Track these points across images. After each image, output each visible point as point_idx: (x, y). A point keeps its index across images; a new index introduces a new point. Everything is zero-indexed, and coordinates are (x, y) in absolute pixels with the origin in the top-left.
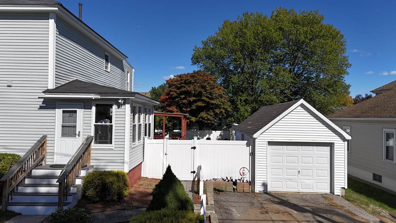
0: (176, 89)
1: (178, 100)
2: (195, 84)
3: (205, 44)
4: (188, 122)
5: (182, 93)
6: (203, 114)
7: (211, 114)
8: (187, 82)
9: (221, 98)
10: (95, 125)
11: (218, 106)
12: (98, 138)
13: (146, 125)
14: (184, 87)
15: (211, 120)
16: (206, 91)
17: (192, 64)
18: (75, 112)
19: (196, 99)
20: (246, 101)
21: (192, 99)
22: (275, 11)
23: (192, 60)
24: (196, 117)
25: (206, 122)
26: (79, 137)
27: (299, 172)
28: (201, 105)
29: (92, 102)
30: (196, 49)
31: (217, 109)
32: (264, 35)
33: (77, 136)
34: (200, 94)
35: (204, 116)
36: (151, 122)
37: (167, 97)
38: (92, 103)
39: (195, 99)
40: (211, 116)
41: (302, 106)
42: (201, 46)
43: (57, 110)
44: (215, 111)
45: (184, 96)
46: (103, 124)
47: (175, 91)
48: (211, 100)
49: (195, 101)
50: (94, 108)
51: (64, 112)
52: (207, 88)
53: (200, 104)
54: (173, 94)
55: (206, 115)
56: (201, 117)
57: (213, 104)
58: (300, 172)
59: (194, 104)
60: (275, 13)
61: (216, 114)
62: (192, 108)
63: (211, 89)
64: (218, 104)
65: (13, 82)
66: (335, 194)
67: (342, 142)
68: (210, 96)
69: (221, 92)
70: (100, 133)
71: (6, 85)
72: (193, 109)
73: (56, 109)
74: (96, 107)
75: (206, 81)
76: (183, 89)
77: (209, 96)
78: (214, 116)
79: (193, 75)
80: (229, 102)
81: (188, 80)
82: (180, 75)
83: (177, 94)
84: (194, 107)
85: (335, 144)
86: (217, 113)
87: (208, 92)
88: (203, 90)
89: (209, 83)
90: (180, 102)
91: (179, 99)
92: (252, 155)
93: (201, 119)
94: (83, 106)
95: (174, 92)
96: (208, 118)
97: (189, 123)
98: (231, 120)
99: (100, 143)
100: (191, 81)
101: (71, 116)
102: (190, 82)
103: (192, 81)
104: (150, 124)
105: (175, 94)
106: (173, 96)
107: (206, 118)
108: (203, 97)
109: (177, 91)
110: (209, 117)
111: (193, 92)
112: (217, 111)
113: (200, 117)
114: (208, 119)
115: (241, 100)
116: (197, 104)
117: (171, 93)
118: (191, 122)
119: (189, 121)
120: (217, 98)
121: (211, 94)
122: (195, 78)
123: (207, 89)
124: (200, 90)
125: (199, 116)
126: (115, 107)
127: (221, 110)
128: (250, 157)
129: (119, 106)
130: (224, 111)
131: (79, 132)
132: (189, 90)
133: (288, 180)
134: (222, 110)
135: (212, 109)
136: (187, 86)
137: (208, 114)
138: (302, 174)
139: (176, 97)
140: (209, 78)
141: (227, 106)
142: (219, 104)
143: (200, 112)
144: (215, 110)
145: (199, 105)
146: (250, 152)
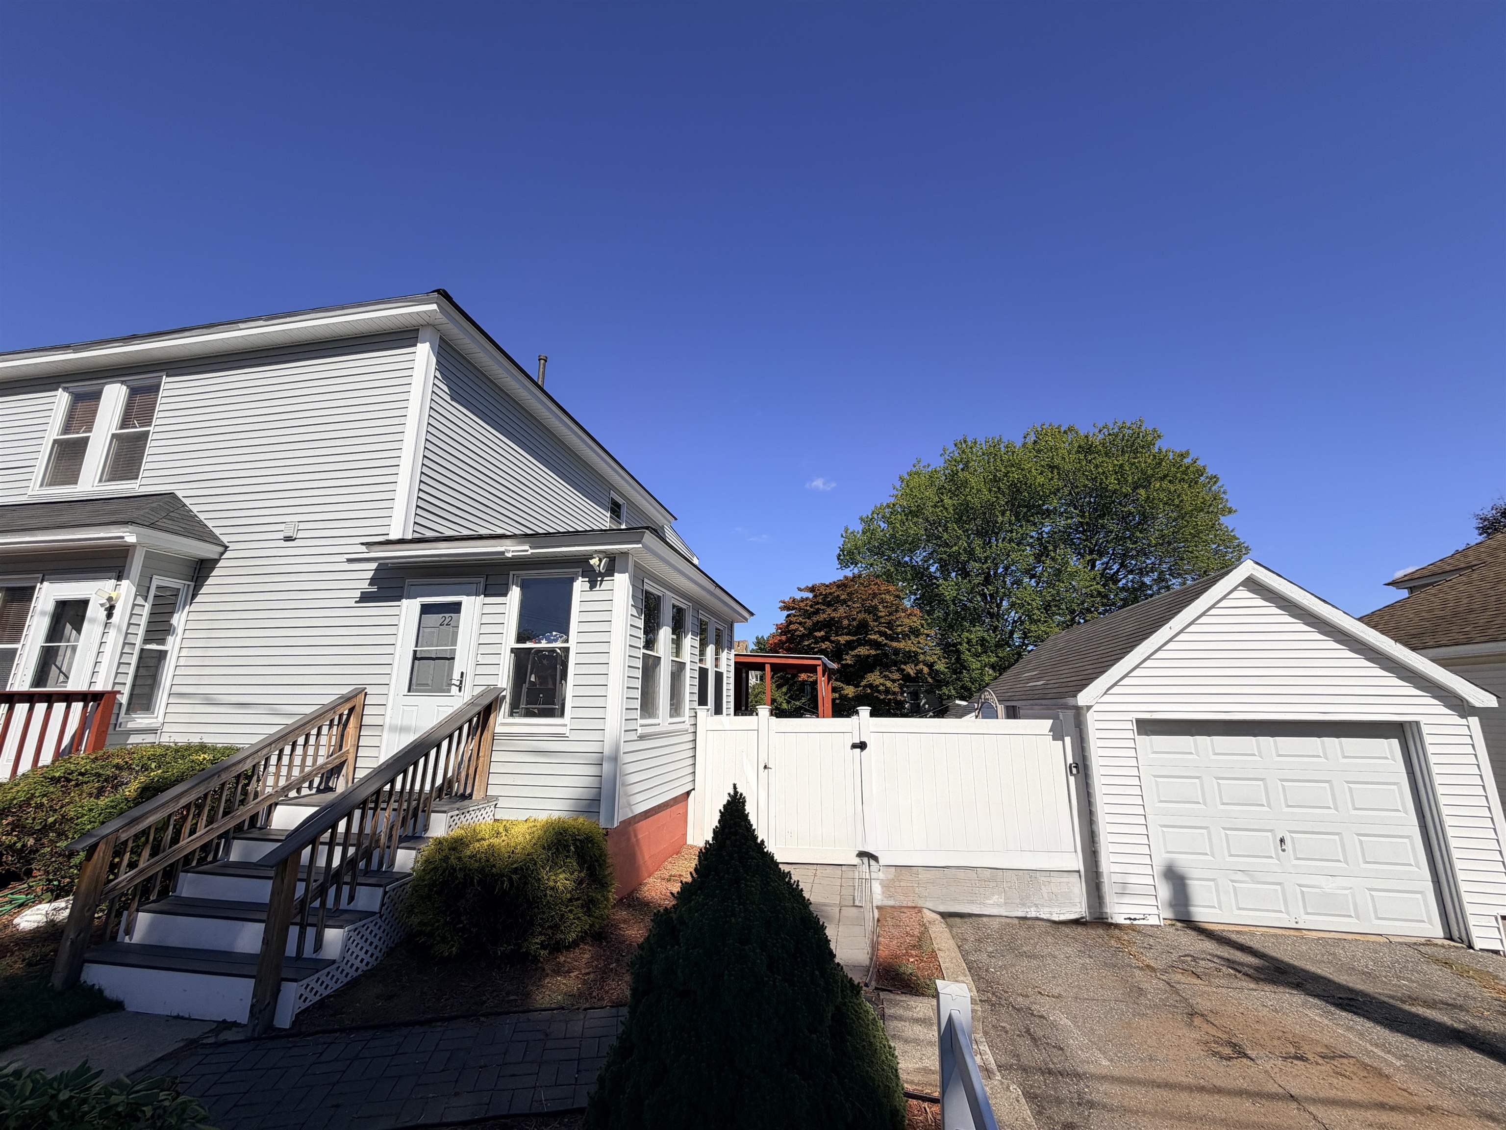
0: (803, 619)
1: (810, 645)
2: (850, 603)
3: (867, 521)
4: (836, 699)
5: (817, 626)
6: (874, 678)
7: (895, 677)
8: (829, 599)
9: (917, 636)
10: (513, 650)
11: (911, 657)
12: (523, 698)
13: (703, 673)
14: (824, 611)
15: (894, 693)
16: (877, 619)
17: (839, 566)
18: (456, 608)
19: (855, 638)
20: (982, 641)
21: (843, 639)
22: (1032, 433)
23: (838, 559)
24: (857, 686)
25: (882, 698)
26: (460, 690)
27: (1282, 841)
28: (867, 653)
29: (511, 573)
30: (848, 535)
31: (909, 663)
32: (1013, 481)
33: (455, 689)
34: (863, 627)
35: (877, 683)
36: (723, 668)
37: (784, 638)
38: (511, 576)
39: (851, 638)
40: (894, 681)
41: (1252, 584)
42: (859, 527)
43: (405, 602)
44: (904, 670)
45: (822, 633)
46: (544, 644)
47: (800, 623)
48: (892, 640)
49: (850, 646)
50: (515, 593)
51: (426, 609)
52: (881, 611)
53: (863, 651)
54: (796, 630)
55: (882, 681)
56: (870, 686)
57: (896, 652)
58: (1288, 841)
59: (850, 652)
60: (1032, 438)
61: (907, 678)
62: (843, 662)
63: (891, 614)
64: (910, 651)
65: (302, 526)
66: (1478, 944)
67: (1458, 720)
68: (889, 632)
69: (915, 622)
70: (533, 679)
71: (281, 535)
72: (847, 664)
73: (404, 600)
74: (523, 587)
75: (875, 595)
76: (822, 617)
77: (886, 630)
78: (901, 681)
79: (842, 585)
80: (938, 648)
81: (831, 594)
82: (813, 586)
83: (805, 629)
84: (848, 660)
85: (1425, 730)
86: (909, 674)
87: (883, 620)
88: (869, 618)
89: (882, 601)
90: (814, 648)
91: (810, 641)
92: (1078, 772)
93: (869, 691)
94: (482, 586)
95: (798, 623)
96: (886, 687)
97: (838, 701)
98: (947, 692)
99: (529, 714)
100: (838, 596)
101: (446, 623)
102: (837, 599)
103: (843, 597)
104: (719, 676)
105: (802, 629)
106: (797, 633)
107: (881, 688)
108: (870, 634)
109: (805, 623)
110: (889, 684)
111: (845, 622)
112: (910, 669)
113: (865, 686)
114: (887, 691)
115: (969, 642)
116: (856, 651)
117: (792, 627)
118: (843, 698)
119: (837, 695)
120: (906, 636)
121: (890, 625)
122: (848, 590)
123: (880, 614)
124: (861, 616)
125: (863, 684)
126: (580, 585)
127: (918, 668)
128: (1072, 779)
129: (594, 579)
130: (926, 670)
131: (462, 673)
132: (834, 618)
133: (1239, 876)
134: (921, 666)
135: (895, 663)
136: (829, 611)
137: (885, 676)
138: (1294, 850)
139: (803, 637)
140: (882, 589)
141: (935, 657)
142: (914, 652)
143: (866, 673)
144: (904, 667)
145: (862, 653)
146: (1070, 760)
